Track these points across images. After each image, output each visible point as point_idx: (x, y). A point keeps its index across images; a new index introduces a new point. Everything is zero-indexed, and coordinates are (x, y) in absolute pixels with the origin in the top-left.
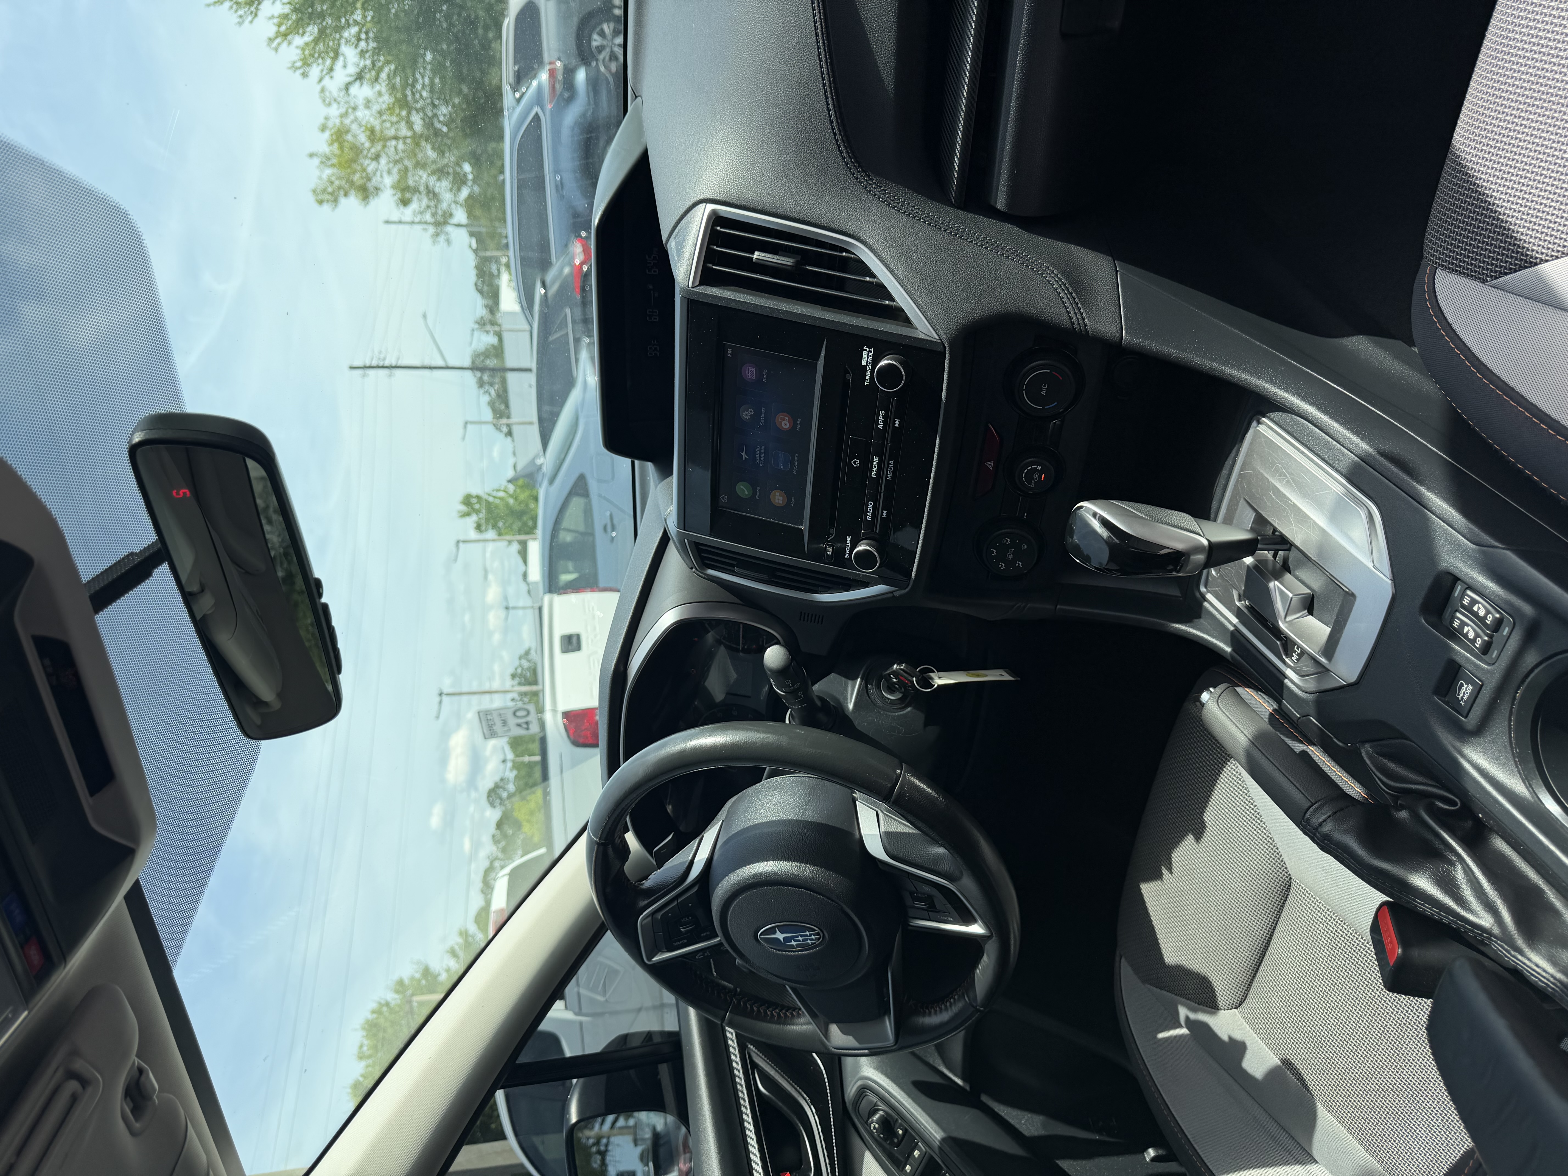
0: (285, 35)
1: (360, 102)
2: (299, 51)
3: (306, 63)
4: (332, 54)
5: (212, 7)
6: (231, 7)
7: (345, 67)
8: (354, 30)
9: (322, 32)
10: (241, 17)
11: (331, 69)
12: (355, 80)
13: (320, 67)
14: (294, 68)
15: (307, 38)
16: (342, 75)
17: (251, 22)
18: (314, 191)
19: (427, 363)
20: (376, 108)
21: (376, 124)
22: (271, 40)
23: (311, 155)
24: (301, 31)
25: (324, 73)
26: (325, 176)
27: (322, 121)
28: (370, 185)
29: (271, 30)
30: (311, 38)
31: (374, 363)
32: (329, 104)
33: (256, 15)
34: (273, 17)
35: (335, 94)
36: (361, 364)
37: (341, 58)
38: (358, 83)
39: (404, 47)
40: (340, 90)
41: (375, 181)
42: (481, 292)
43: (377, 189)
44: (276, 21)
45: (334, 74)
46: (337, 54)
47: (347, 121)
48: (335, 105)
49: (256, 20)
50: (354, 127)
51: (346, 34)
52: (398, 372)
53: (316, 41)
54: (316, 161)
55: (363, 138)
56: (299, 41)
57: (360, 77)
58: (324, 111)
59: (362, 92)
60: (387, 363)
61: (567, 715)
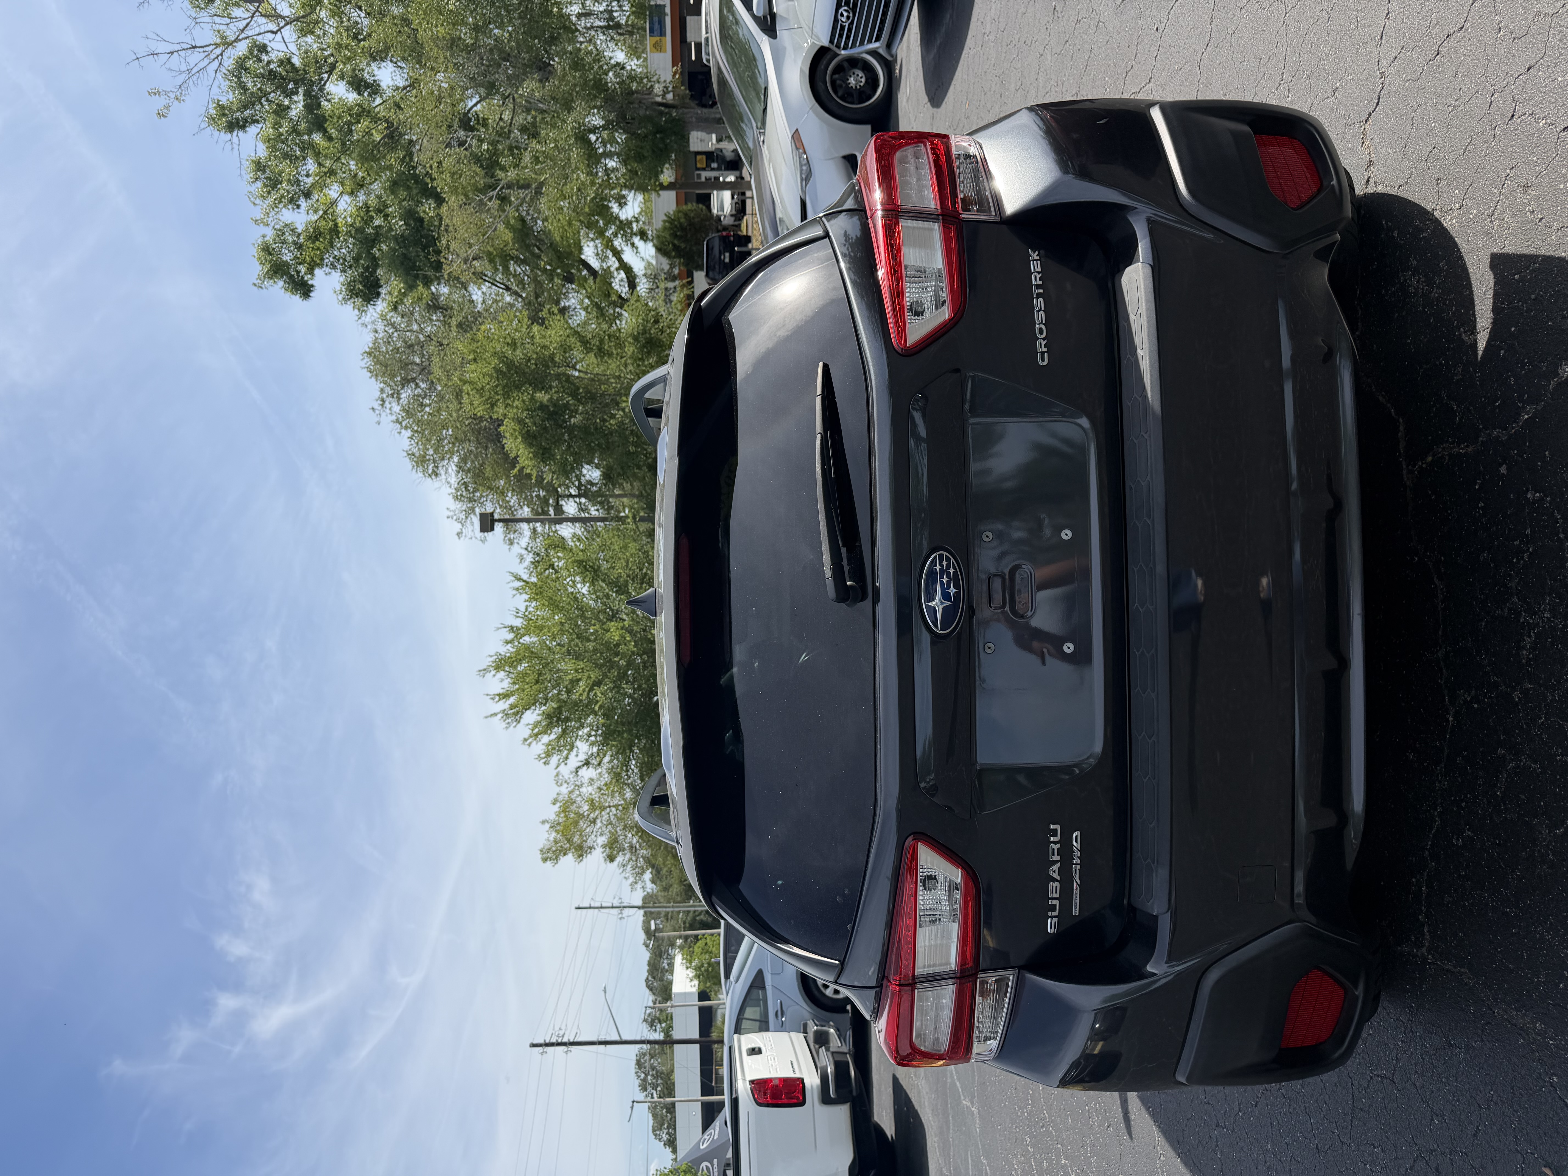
0: (536, 735)
1: (586, 781)
2: (544, 747)
3: (548, 754)
4: (568, 747)
5: (489, 718)
6: (502, 717)
7: (577, 756)
8: (586, 730)
9: (564, 731)
10: (508, 723)
11: (567, 758)
12: (583, 765)
13: (559, 757)
14: (539, 757)
15: (553, 736)
16: (574, 761)
17: (515, 727)
18: (541, 851)
19: (602, 1038)
20: (596, 785)
21: (596, 797)
22: (525, 740)
23: (543, 822)
24: (549, 732)
25: (561, 760)
26: (552, 839)
27: (555, 796)
28: (585, 845)
29: (527, 732)
30: (556, 736)
31: (554, 1040)
32: (561, 785)
33: (519, 722)
34: (528, 724)
35: (566, 777)
36: (542, 1041)
37: (575, 749)
38: (585, 767)
39: (625, 735)
40: (571, 772)
41: (590, 843)
42: (650, 988)
43: (590, 848)
44: (530, 727)
45: (568, 761)
46: (572, 747)
47: (573, 796)
48: (565, 785)
49: (519, 725)
50: (579, 799)
51: (580, 733)
52: (574, 1048)
53: (558, 738)
54: (547, 826)
55: (586, 808)
56: (545, 739)
57: (587, 763)
58: (557, 789)
59: (587, 773)
60: (565, 1040)
61: (752, 1082)
